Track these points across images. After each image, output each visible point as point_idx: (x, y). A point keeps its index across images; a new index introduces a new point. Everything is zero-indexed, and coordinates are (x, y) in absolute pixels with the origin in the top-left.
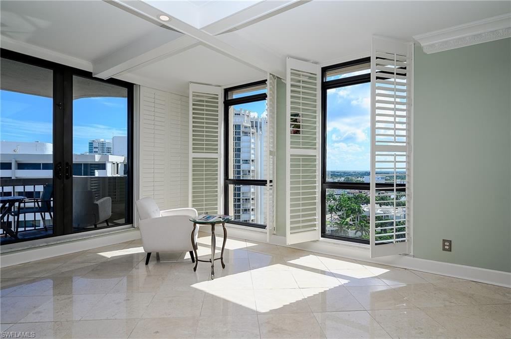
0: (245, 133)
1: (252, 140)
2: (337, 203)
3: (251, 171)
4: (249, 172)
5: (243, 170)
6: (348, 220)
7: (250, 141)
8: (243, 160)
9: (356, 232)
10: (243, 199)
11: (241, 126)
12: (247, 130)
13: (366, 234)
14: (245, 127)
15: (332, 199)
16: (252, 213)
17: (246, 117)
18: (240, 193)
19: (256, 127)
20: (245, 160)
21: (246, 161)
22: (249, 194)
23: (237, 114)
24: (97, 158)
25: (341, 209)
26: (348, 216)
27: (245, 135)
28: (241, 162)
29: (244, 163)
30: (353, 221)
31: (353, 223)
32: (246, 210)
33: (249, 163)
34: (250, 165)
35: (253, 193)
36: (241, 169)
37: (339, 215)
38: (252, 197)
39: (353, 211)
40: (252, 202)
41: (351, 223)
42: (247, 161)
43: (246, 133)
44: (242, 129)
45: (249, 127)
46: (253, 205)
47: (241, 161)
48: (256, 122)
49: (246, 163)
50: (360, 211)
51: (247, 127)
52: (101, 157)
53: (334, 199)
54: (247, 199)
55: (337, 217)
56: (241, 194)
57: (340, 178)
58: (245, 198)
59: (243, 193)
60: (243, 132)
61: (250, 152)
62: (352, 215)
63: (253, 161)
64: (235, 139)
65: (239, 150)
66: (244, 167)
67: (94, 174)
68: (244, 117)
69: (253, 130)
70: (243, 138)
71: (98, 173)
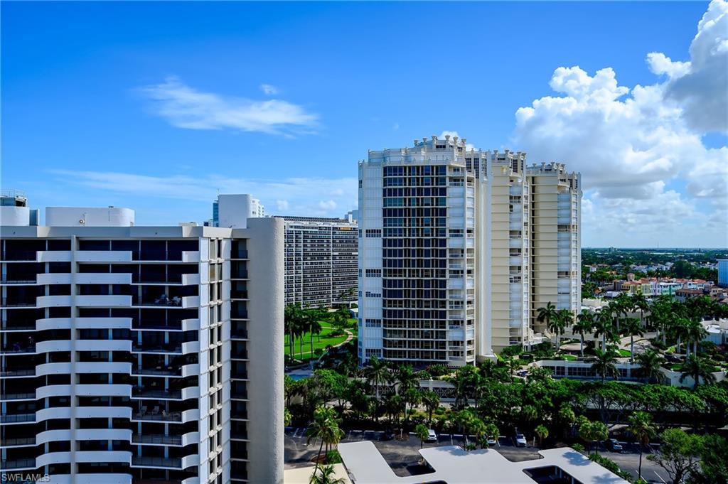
0: (455, 180)
1: (469, 194)
2: (649, 314)
3: (465, 251)
4: (463, 251)
5: (450, 249)
6: (671, 349)
7: (463, 196)
8: (450, 231)
9: (683, 376)
10: (451, 303)
11: (447, 168)
12: (457, 175)
13: (706, 383)
14: (455, 170)
15: (636, 306)
16: (467, 328)
17: (456, 151)
18: (445, 291)
19: (477, 167)
20: (455, 231)
21: (457, 233)
22: (462, 293)
23: (441, 147)
24: (186, 233)
25: (657, 325)
26: (671, 342)
27: (455, 185)
28: (447, 233)
29: (453, 236)
30: (683, 352)
31: (682, 358)
32: (456, 322)
33: (462, 236)
34: (464, 239)
35: (471, 291)
36: (448, 248)
37: (650, 340)
38: (468, 298)
39: (682, 332)
40: (467, 307)
41: (677, 356)
42: (458, 231)
43: (457, 181)
44: (449, 174)
45: (462, 169)
46: (471, 312)
47: (447, 231)
48: (477, 160)
49: (457, 236)
50: (696, 333)
51: (458, 170)
52: (192, 231)
53: (641, 307)
54: (457, 303)
55: (646, 343)
56: (447, 293)
57: (664, 264)
58: (454, 300)
59: (451, 291)
60: (451, 179)
61: (463, 215)
62: (679, 340)
63: (469, 231)
64: (435, 191)
65: (443, 212)
66: (452, 243)
67: (180, 258)
68: (453, 152)
69: (467, 175)
70: (451, 190)
71: (187, 257)
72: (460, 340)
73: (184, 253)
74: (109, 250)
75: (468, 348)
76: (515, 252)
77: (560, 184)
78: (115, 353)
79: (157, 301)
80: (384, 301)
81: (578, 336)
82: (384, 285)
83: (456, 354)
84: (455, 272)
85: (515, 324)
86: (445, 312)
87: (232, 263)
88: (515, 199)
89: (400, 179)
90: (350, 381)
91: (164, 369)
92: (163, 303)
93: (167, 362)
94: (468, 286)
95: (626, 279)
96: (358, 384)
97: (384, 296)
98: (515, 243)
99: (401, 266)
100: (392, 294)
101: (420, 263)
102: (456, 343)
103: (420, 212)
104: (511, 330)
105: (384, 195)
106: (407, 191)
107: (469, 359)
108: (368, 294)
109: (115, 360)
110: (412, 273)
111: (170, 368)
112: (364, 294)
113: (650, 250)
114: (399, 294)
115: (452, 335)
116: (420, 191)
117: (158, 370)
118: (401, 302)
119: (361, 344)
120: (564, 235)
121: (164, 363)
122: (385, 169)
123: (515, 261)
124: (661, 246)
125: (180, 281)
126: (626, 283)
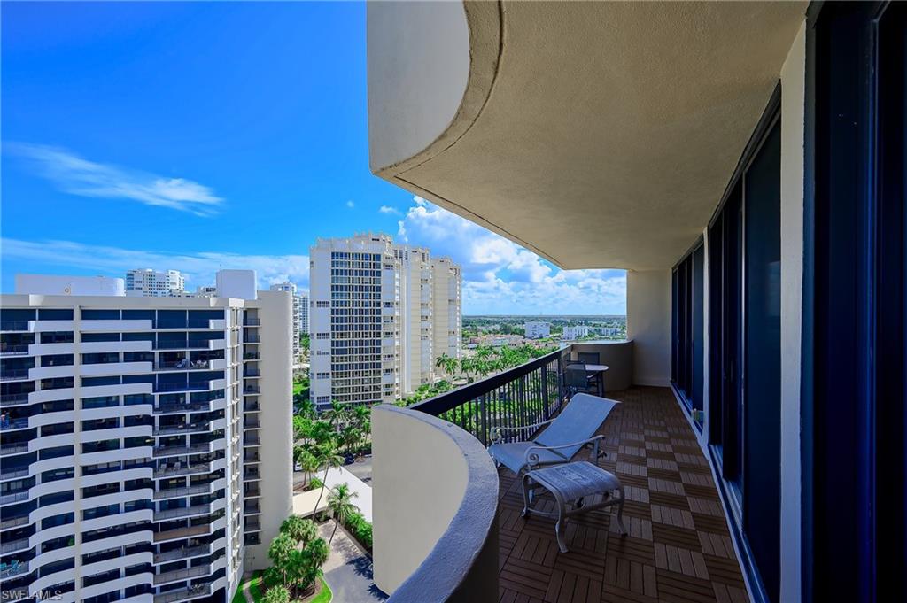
0: (387, 266)
1: (397, 276)
3: (395, 318)
4: (393, 318)
5: (384, 317)
7: (393, 277)
8: (384, 303)
10: (384, 356)
11: (381, 256)
12: (388, 262)
14: (387, 258)
16: (396, 374)
17: (387, 244)
18: (380, 348)
19: (401, 257)
20: (387, 303)
22: (392, 349)
24: (213, 303)
27: (387, 269)
28: (382, 305)
29: (385, 307)
32: (388, 371)
33: (392, 307)
34: (394, 309)
35: (398, 348)
36: (382, 316)
38: (396, 352)
40: (396, 359)
42: (389, 303)
44: (383, 260)
45: (392, 258)
46: (398, 363)
47: (382, 303)
48: (401, 251)
49: (388, 307)
51: (389, 258)
52: (218, 302)
53: (495, 353)
54: (389, 356)
56: (382, 349)
57: (495, 325)
58: (387, 354)
59: (384, 348)
60: (384, 264)
61: (393, 292)
63: (397, 303)
64: (373, 273)
65: (379, 289)
66: (385, 312)
67: (208, 326)
68: (385, 244)
69: (397, 262)
70: (384, 272)
71: (213, 325)
72: (390, 383)
73: (211, 321)
74: (119, 319)
75: (397, 389)
76: (424, 318)
77: (450, 271)
78: (126, 419)
79: (180, 366)
80: (333, 358)
81: (464, 375)
82: (333, 345)
83: (388, 394)
84: (387, 333)
85: (425, 369)
86: (380, 364)
87: (244, 329)
88: (425, 280)
89: (346, 263)
90: (314, 423)
91: (186, 427)
92: (184, 367)
93: (188, 420)
94: (397, 343)
95: (477, 336)
96: (322, 425)
97: (333, 354)
98: (425, 313)
99: (346, 330)
100: (338, 352)
101: (361, 327)
102: (388, 386)
103: (361, 288)
104: (422, 373)
105: (333, 274)
106: (351, 273)
107: (397, 397)
108: (319, 353)
109: (126, 424)
110: (355, 335)
111: (194, 425)
112: (315, 353)
113: (484, 317)
114: (345, 352)
115: (385, 380)
116: (361, 273)
117: (181, 429)
118: (346, 358)
119: (312, 393)
120: (452, 306)
121: (185, 422)
122: (333, 254)
123: (425, 324)
124: (491, 314)
125: (208, 346)
126: (477, 339)
